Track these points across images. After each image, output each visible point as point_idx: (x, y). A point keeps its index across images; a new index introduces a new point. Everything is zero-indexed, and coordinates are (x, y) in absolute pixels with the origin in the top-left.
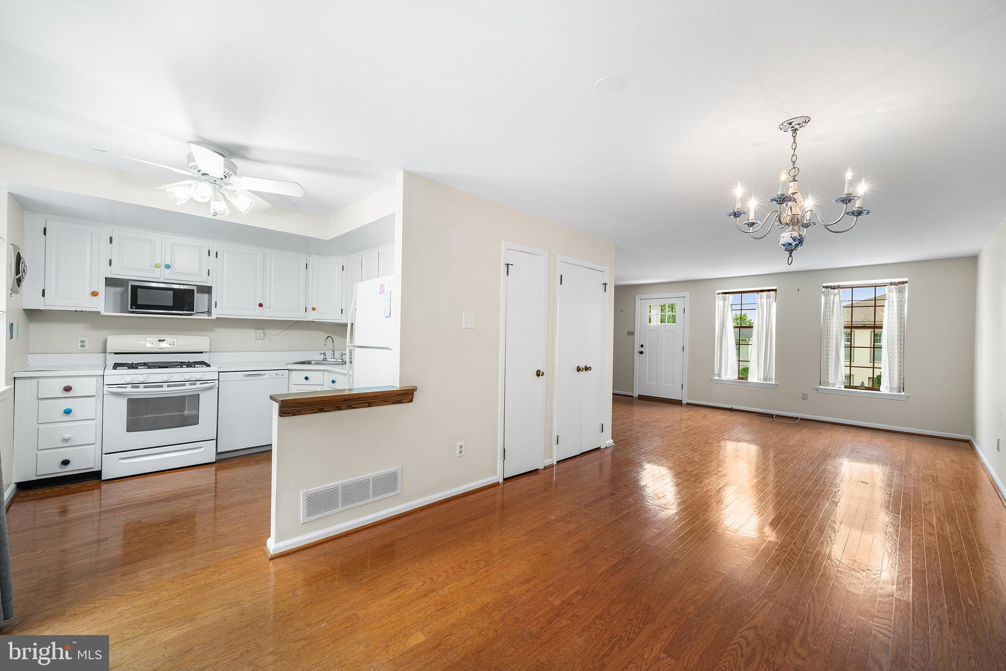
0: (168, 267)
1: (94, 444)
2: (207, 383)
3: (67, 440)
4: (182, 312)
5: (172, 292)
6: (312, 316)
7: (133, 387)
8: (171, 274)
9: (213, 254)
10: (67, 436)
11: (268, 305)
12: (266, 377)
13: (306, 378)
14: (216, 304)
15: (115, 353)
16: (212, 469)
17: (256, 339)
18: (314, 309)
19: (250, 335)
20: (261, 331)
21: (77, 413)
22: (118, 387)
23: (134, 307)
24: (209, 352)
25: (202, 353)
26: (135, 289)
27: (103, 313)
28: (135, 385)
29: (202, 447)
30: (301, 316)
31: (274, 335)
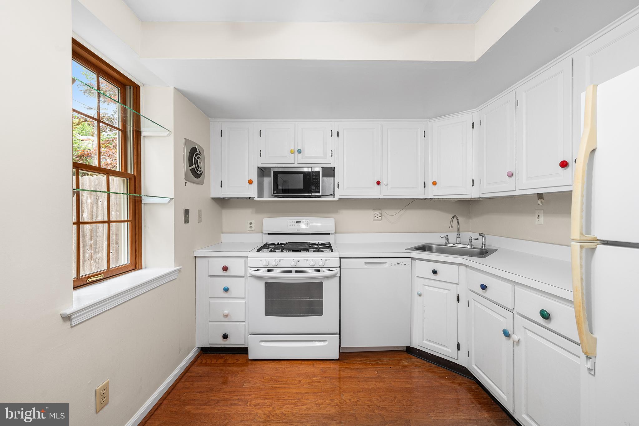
0: (300, 151)
1: (244, 321)
2: (329, 270)
3: (226, 316)
4: (310, 194)
5: (303, 175)
6: (432, 193)
7: (269, 271)
8: (302, 158)
9: (335, 134)
10: (226, 312)
11: (385, 183)
12: (387, 265)
13: (435, 272)
14: (338, 185)
15: (269, 234)
16: (336, 366)
17: (374, 220)
18: (434, 183)
19: (368, 215)
20: (378, 212)
21: (234, 292)
22: (258, 270)
23: (275, 192)
24: (335, 233)
25: (329, 234)
26: (276, 174)
27: (256, 198)
28: (270, 269)
29: (326, 341)
30: (419, 193)
31: (391, 215)
